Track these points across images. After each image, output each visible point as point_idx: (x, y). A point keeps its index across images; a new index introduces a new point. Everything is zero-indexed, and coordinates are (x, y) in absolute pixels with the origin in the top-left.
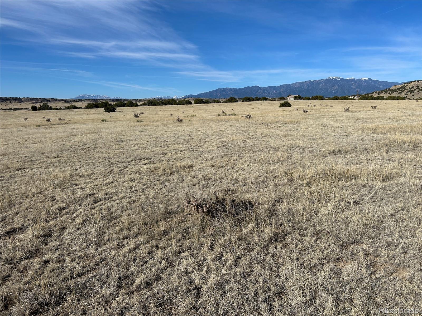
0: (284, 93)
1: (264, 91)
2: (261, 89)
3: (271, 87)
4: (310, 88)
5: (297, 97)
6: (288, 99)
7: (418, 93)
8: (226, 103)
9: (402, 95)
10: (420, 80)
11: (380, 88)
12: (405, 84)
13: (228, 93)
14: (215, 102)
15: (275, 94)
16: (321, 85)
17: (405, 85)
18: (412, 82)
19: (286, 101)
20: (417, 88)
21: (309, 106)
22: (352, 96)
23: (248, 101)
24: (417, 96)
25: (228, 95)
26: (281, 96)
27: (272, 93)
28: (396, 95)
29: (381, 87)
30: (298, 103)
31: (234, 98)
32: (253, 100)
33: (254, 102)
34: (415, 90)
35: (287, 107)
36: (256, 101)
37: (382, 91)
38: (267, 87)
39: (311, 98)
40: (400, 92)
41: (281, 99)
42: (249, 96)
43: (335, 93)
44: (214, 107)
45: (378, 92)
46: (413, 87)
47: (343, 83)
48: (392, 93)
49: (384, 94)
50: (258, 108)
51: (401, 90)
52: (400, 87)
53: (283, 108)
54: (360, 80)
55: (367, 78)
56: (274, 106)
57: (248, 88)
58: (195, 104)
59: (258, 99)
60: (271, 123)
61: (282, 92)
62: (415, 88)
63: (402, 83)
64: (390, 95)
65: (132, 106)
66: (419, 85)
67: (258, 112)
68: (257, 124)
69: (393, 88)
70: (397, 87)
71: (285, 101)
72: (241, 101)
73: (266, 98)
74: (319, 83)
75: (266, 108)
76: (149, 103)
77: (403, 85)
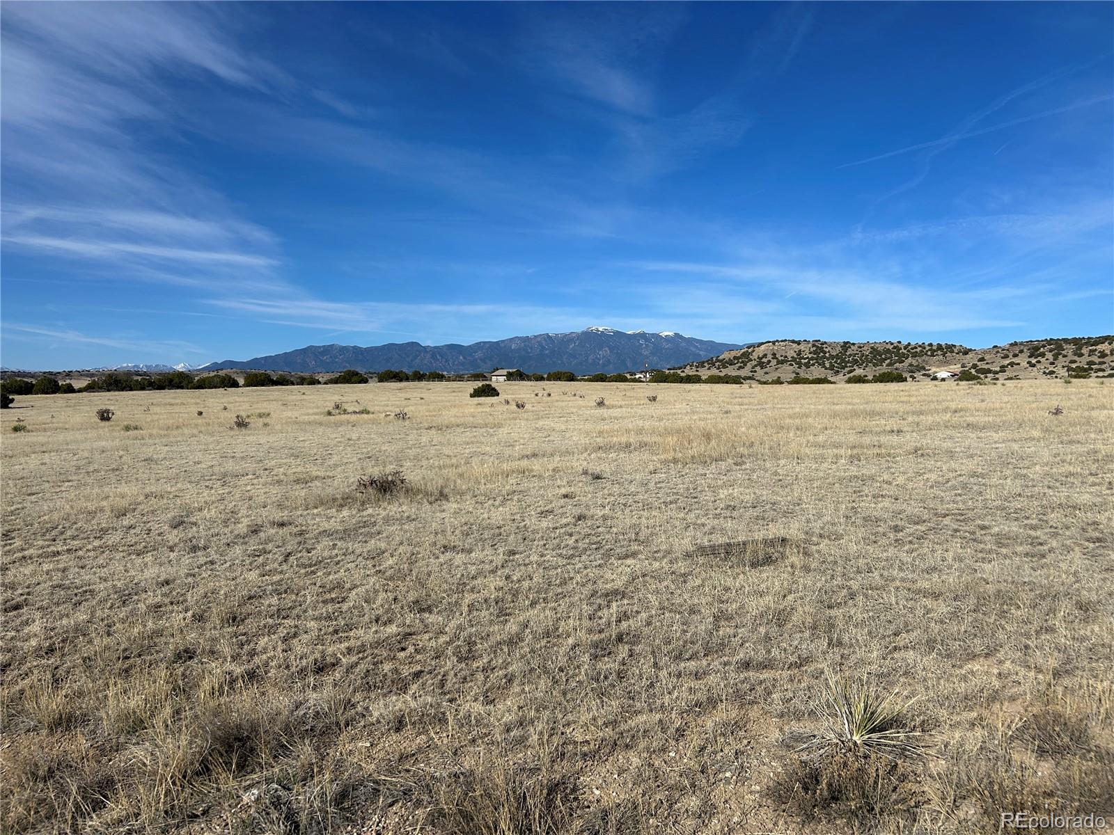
0: (485, 363)
1: (433, 356)
2: (426, 352)
3: (452, 347)
4: (547, 352)
5: (514, 373)
6: (494, 378)
7: (777, 369)
8: (335, 385)
9: (745, 372)
10: (777, 341)
11: (700, 355)
12: (749, 348)
13: (336, 357)
14: (302, 381)
15: (462, 364)
16: (571, 346)
17: (750, 350)
18: (763, 343)
19: (487, 383)
20: (772, 358)
21: (537, 395)
22: (641, 372)
23: (394, 380)
24: (773, 376)
25: (336, 362)
26: (479, 371)
27: (456, 363)
28: (731, 371)
29: (701, 353)
30: (516, 387)
31: (357, 374)
32: (407, 379)
33: (411, 384)
34: (769, 361)
35: (489, 396)
36: (413, 380)
37: (704, 362)
38: (442, 346)
39: (545, 376)
40: (739, 364)
41: (477, 377)
42: (395, 369)
43: (604, 365)
44: (304, 394)
45: (695, 364)
46: (765, 356)
47: (620, 343)
48: (725, 367)
49: (709, 369)
50: (422, 399)
51: (742, 362)
52: (739, 355)
53: (480, 398)
54: (657, 336)
55: (669, 331)
56: (460, 394)
57: (391, 347)
58: (247, 385)
59: (419, 377)
60: (447, 427)
61: (481, 360)
62: (770, 357)
63: (745, 345)
64: (721, 371)
65: (54, 392)
66: (777, 350)
67: (421, 408)
68: (420, 428)
69: (726, 356)
70: (733, 354)
71: (485, 383)
72: (376, 379)
73: (439, 374)
74: (566, 340)
75: (440, 398)
76: (111, 384)
77: (746, 349)
